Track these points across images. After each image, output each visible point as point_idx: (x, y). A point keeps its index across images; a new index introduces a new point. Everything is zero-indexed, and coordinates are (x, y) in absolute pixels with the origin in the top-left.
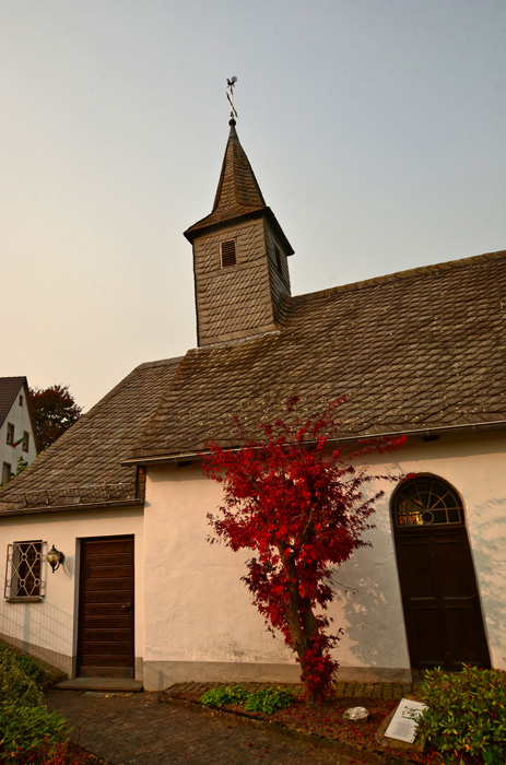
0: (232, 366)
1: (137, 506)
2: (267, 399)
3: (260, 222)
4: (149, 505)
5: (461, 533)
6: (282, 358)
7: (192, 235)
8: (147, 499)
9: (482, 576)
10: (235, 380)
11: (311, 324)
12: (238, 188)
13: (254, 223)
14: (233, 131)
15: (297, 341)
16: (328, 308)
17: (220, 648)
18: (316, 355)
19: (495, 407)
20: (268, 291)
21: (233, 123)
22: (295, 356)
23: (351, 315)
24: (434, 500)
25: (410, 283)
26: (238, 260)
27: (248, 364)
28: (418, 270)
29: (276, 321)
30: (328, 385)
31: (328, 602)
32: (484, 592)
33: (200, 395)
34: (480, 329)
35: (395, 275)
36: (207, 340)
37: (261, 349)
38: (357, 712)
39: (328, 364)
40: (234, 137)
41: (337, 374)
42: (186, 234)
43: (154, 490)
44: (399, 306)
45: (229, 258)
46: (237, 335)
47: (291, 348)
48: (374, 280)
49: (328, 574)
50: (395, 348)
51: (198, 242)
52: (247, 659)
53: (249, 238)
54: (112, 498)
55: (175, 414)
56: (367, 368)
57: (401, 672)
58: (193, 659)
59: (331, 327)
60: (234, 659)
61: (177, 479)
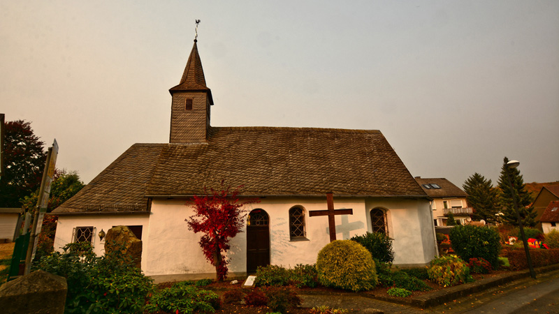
0: (188, 156)
1: (147, 213)
2: (205, 174)
3: (205, 94)
4: (152, 214)
5: (267, 229)
6: (210, 157)
7: (172, 91)
8: (152, 211)
9: (272, 242)
10: (190, 164)
11: (222, 143)
12: (196, 74)
13: (202, 94)
14: (195, 45)
15: (216, 150)
16: (228, 137)
17: (180, 269)
18: (224, 158)
19: (284, 190)
20: (205, 125)
21: (196, 41)
22: (215, 157)
23: (238, 142)
24: (261, 217)
25: (260, 133)
26: (193, 108)
27: (195, 156)
28: (263, 128)
29: (207, 138)
30: (229, 172)
31: (227, 250)
32: (272, 247)
33: (174, 168)
34: (282, 159)
35: (255, 128)
36: (174, 141)
37: (200, 151)
38: (235, 282)
39: (229, 163)
40: (195, 48)
41: (232, 168)
42: (170, 90)
43: (155, 208)
44: (255, 143)
45: (189, 106)
46: (188, 141)
47: (213, 153)
48: (247, 127)
49: (228, 241)
50: (254, 161)
51: (175, 95)
52: (190, 272)
53: (199, 99)
54: (134, 210)
55: (164, 175)
56: (243, 168)
57: (244, 273)
58: (168, 274)
59: (230, 146)
60: (185, 272)
61: (166, 204)
